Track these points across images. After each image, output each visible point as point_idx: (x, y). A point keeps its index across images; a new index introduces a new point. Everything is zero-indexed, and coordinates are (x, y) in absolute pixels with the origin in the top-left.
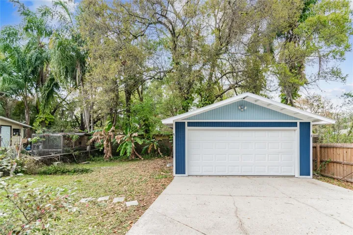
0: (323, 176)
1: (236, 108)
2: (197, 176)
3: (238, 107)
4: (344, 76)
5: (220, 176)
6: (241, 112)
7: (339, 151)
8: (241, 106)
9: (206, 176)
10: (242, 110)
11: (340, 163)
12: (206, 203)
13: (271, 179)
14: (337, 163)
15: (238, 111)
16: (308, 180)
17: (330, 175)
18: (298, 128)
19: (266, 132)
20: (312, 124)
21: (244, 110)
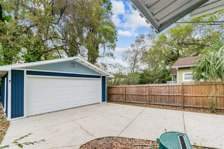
0: (109, 101)
1: (70, 64)
2: (36, 115)
3: (71, 64)
4: (114, 57)
5: (58, 111)
6: (73, 68)
7: (115, 89)
8: (73, 64)
9: (46, 113)
10: (74, 66)
11: (115, 94)
12: (58, 130)
13: (90, 106)
14: (114, 94)
15: (71, 67)
16: (105, 104)
17: (112, 100)
18: (101, 79)
19: (87, 81)
20: (106, 77)
21: (75, 67)
